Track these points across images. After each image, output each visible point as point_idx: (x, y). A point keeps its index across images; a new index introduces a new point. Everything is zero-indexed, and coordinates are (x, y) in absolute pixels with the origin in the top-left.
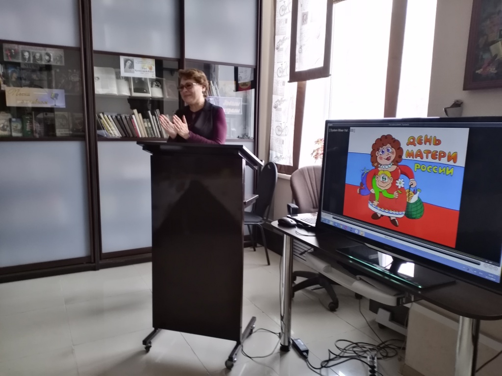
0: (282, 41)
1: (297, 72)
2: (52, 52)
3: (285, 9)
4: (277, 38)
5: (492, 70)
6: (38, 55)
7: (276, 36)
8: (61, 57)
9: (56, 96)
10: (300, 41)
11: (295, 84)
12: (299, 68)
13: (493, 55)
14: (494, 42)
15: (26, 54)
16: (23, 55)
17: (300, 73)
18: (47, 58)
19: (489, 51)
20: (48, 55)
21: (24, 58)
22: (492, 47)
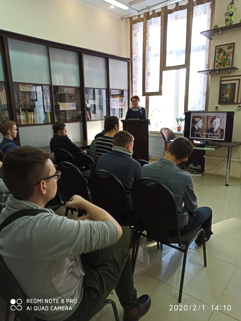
0: (137, 80)
1: (146, 93)
2: (72, 89)
3: (137, 69)
4: (134, 79)
5: (225, 100)
6: (68, 90)
7: (133, 78)
8: (74, 90)
9: (73, 105)
10: (147, 81)
11: (145, 97)
12: (147, 91)
13: (225, 96)
14: (225, 94)
15: (65, 90)
16: (64, 90)
17: (148, 93)
18: (70, 91)
19: (224, 96)
20: (71, 90)
21: (64, 92)
22: (224, 95)
